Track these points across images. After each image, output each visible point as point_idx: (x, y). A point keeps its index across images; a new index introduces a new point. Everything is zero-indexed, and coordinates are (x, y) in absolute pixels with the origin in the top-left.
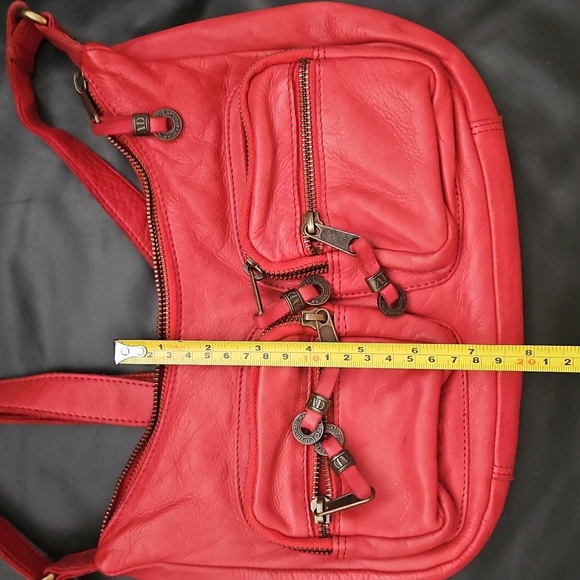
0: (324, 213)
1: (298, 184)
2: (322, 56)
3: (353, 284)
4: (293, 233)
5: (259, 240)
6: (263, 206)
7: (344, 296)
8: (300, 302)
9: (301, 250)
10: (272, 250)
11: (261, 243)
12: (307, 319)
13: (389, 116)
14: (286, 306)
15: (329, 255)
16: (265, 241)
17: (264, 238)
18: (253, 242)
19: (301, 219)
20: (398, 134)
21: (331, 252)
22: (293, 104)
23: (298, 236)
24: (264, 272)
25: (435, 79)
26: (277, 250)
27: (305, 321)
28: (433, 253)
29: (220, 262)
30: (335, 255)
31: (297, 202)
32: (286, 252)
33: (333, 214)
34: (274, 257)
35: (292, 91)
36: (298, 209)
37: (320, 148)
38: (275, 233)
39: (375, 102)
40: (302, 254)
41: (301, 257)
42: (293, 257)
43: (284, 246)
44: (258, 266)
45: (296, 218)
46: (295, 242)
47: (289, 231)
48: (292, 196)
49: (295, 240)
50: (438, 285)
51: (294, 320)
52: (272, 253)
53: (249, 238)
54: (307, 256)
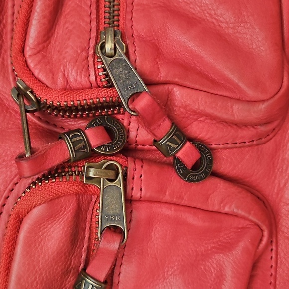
0: (128, 34)
4: (84, 54)
5: (37, 59)
6: (47, 13)
7: (139, 147)
8: (85, 147)
9: (92, 78)
10: (53, 73)
11: (39, 62)
12: (91, 175)
14: (65, 150)
16: (46, 61)
17: (44, 57)
18: (29, 61)
19: (97, 36)
23: (91, 60)
24: (39, 101)
26: (60, 76)
28: (263, 101)
31: (94, 16)
32: (72, 79)
33: (139, 36)
34: (55, 83)
36: (94, 24)
38: (61, 52)
40: (94, 84)
41: (91, 87)
42: (81, 87)
43: (70, 70)
44: (32, 92)
45: (90, 36)
46: (86, 67)
47: (79, 52)
48: (88, 9)
49: (86, 64)
50: (257, 145)
51: (74, 174)
52: (53, 78)
53: (24, 56)
54: (99, 87)
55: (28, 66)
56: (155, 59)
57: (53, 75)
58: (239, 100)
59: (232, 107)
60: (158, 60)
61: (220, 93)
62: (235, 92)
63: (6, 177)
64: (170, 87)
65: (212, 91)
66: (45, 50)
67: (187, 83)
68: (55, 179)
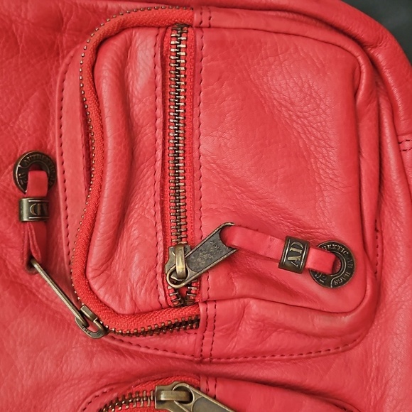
1: (162, 203)
2: (205, 23)
3: (232, 345)
4: (152, 273)
5: (101, 281)
7: (215, 360)
9: (162, 298)
11: (103, 284)
12: (162, 399)
13: (294, 118)
15: (202, 308)
16: (110, 282)
17: (108, 277)
18: (92, 282)
19: (165, 253)
20: (305, 144)
21: (205, 302)
22: (159, 88)
23: (159, 279)
25: (360, 72)
27: (160, 402)
29: (41, 302)
30: (210, 306)
31: (160, 227)
32: (140, 301)
34: (122, 306)
35: (159, 69)
36: (160, 237)
37: (196, 154)
38: (126, 270)
39: (276, 96)
40: (164, 304)
41: (161, 308)
42: (150, 309)
43: (138, 292)
44: (98, 321)
45: (157, 251)
46: (155, 287)
47: (147, 271)
48: (153, 219)
49: (154, 285)
50: (343, 351)
51: (149, 400)
52: (120, 301)
53: (86, 277)
54: (170, 307)
55: (91, 289)
56: (229, 274)
57: (120, 297)
58: (320, 311)
59: (313, 320)
60: (232, 274)
61: (299, 304)
62: (316, 302)
63: (74, 402)
64: (246, 300)
65: (291, 303)
66: (109, 268)
67: (264, 296)
68: (129, 405)
